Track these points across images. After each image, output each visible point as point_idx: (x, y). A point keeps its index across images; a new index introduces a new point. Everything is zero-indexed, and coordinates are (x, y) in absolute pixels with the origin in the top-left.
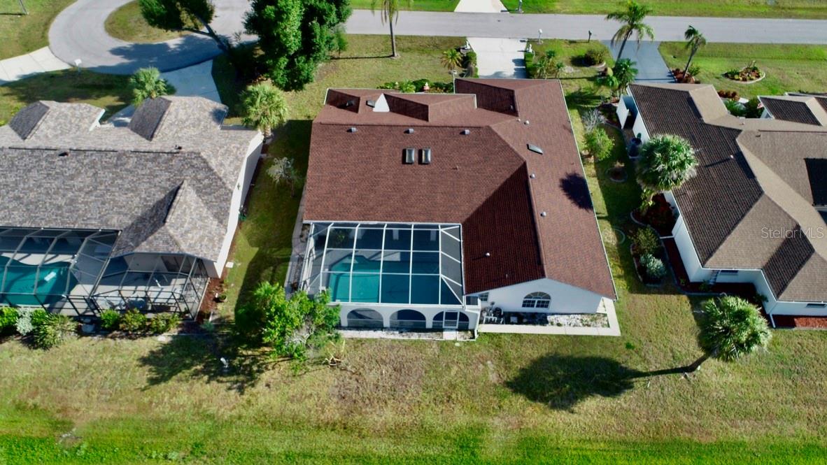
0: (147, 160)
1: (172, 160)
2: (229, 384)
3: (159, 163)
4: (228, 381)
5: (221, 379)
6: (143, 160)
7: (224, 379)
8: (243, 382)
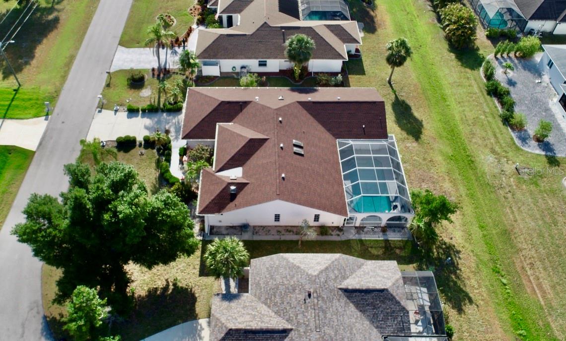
0: (325, 317)
1: (323, 297)
2: (457, 259)
3: (327, 308)
4: (456, 259)
5: (456, 263)
6: (326, 321)
7: (455, 261)
8: (454, 251)
